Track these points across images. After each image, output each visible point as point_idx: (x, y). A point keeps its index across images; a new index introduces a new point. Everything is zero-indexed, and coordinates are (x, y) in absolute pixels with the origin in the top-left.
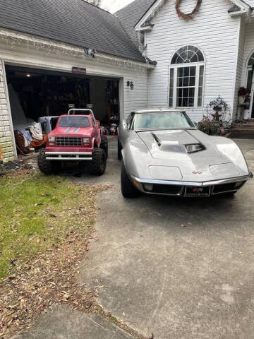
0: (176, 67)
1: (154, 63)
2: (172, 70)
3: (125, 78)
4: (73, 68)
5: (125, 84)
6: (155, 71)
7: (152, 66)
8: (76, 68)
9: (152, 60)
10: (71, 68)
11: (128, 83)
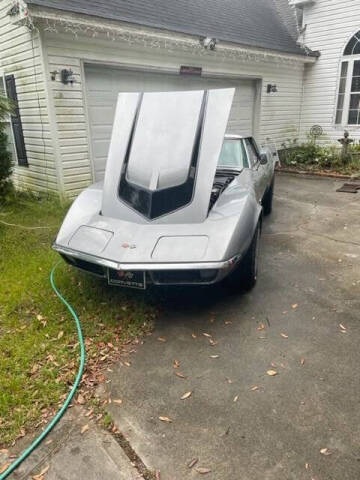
0: (352, 59)
1: (316, 55)
2: (345, 65)
3: (264, 79)
4: (182, 68)
5: (264, 89)
6: (317, 67)
7: (312, 60)
8: (187, 68)
9: (313, 49)
10: (179, 67)
11: (269, 87)
